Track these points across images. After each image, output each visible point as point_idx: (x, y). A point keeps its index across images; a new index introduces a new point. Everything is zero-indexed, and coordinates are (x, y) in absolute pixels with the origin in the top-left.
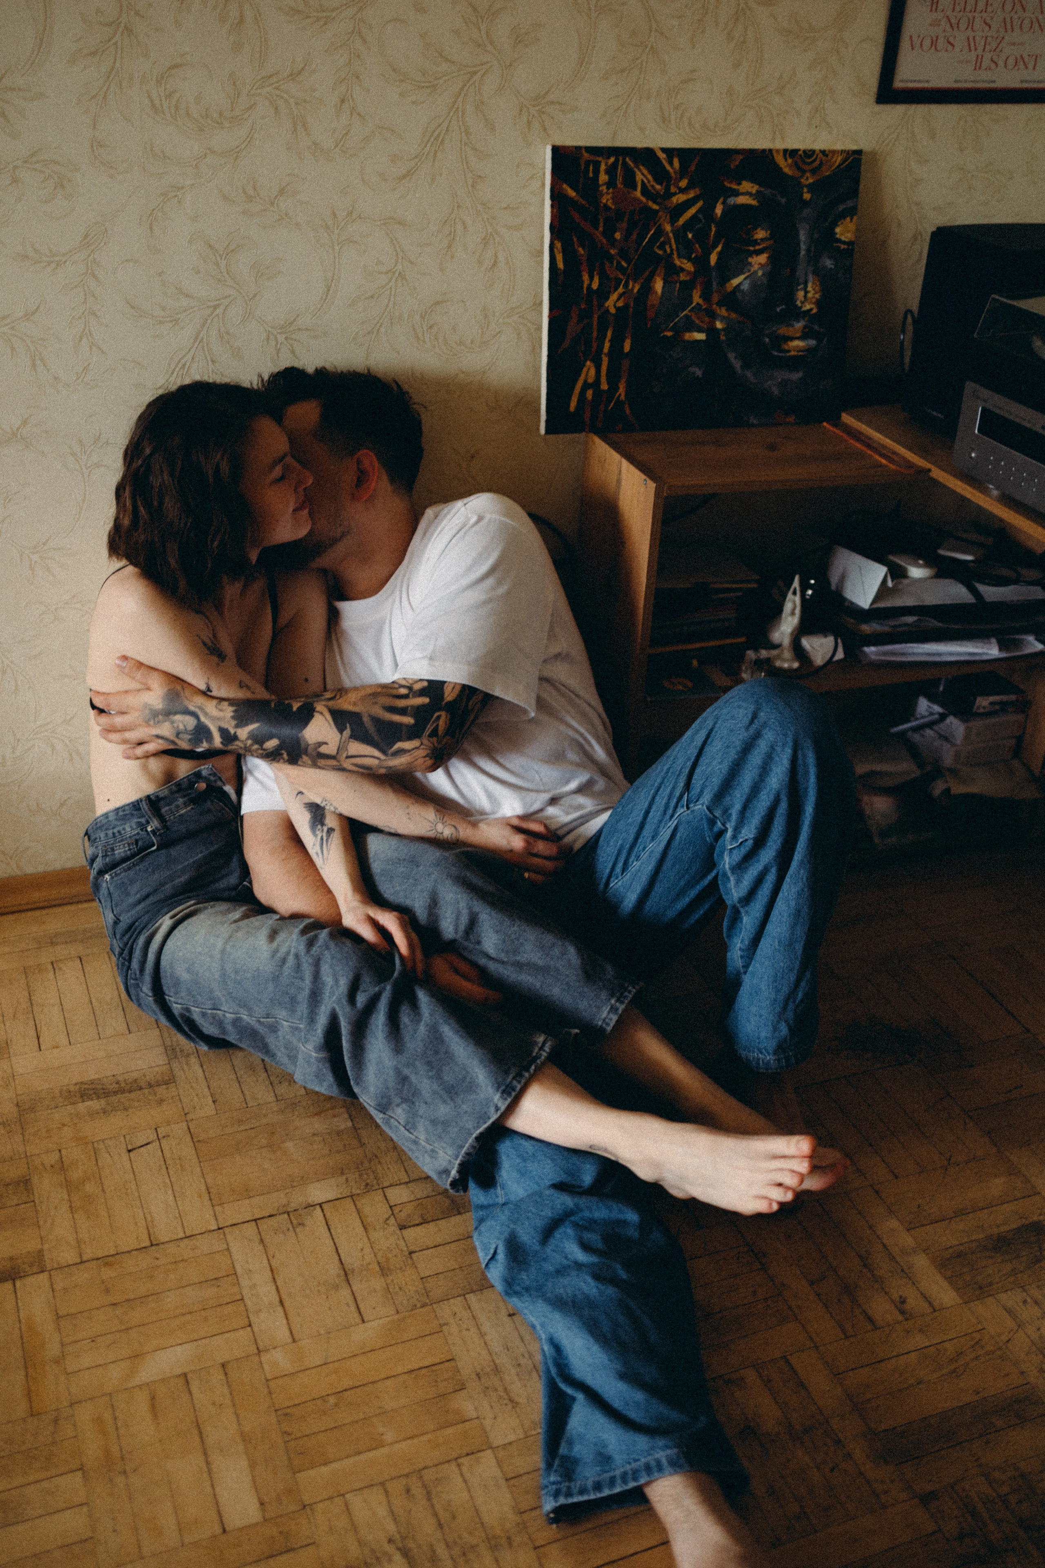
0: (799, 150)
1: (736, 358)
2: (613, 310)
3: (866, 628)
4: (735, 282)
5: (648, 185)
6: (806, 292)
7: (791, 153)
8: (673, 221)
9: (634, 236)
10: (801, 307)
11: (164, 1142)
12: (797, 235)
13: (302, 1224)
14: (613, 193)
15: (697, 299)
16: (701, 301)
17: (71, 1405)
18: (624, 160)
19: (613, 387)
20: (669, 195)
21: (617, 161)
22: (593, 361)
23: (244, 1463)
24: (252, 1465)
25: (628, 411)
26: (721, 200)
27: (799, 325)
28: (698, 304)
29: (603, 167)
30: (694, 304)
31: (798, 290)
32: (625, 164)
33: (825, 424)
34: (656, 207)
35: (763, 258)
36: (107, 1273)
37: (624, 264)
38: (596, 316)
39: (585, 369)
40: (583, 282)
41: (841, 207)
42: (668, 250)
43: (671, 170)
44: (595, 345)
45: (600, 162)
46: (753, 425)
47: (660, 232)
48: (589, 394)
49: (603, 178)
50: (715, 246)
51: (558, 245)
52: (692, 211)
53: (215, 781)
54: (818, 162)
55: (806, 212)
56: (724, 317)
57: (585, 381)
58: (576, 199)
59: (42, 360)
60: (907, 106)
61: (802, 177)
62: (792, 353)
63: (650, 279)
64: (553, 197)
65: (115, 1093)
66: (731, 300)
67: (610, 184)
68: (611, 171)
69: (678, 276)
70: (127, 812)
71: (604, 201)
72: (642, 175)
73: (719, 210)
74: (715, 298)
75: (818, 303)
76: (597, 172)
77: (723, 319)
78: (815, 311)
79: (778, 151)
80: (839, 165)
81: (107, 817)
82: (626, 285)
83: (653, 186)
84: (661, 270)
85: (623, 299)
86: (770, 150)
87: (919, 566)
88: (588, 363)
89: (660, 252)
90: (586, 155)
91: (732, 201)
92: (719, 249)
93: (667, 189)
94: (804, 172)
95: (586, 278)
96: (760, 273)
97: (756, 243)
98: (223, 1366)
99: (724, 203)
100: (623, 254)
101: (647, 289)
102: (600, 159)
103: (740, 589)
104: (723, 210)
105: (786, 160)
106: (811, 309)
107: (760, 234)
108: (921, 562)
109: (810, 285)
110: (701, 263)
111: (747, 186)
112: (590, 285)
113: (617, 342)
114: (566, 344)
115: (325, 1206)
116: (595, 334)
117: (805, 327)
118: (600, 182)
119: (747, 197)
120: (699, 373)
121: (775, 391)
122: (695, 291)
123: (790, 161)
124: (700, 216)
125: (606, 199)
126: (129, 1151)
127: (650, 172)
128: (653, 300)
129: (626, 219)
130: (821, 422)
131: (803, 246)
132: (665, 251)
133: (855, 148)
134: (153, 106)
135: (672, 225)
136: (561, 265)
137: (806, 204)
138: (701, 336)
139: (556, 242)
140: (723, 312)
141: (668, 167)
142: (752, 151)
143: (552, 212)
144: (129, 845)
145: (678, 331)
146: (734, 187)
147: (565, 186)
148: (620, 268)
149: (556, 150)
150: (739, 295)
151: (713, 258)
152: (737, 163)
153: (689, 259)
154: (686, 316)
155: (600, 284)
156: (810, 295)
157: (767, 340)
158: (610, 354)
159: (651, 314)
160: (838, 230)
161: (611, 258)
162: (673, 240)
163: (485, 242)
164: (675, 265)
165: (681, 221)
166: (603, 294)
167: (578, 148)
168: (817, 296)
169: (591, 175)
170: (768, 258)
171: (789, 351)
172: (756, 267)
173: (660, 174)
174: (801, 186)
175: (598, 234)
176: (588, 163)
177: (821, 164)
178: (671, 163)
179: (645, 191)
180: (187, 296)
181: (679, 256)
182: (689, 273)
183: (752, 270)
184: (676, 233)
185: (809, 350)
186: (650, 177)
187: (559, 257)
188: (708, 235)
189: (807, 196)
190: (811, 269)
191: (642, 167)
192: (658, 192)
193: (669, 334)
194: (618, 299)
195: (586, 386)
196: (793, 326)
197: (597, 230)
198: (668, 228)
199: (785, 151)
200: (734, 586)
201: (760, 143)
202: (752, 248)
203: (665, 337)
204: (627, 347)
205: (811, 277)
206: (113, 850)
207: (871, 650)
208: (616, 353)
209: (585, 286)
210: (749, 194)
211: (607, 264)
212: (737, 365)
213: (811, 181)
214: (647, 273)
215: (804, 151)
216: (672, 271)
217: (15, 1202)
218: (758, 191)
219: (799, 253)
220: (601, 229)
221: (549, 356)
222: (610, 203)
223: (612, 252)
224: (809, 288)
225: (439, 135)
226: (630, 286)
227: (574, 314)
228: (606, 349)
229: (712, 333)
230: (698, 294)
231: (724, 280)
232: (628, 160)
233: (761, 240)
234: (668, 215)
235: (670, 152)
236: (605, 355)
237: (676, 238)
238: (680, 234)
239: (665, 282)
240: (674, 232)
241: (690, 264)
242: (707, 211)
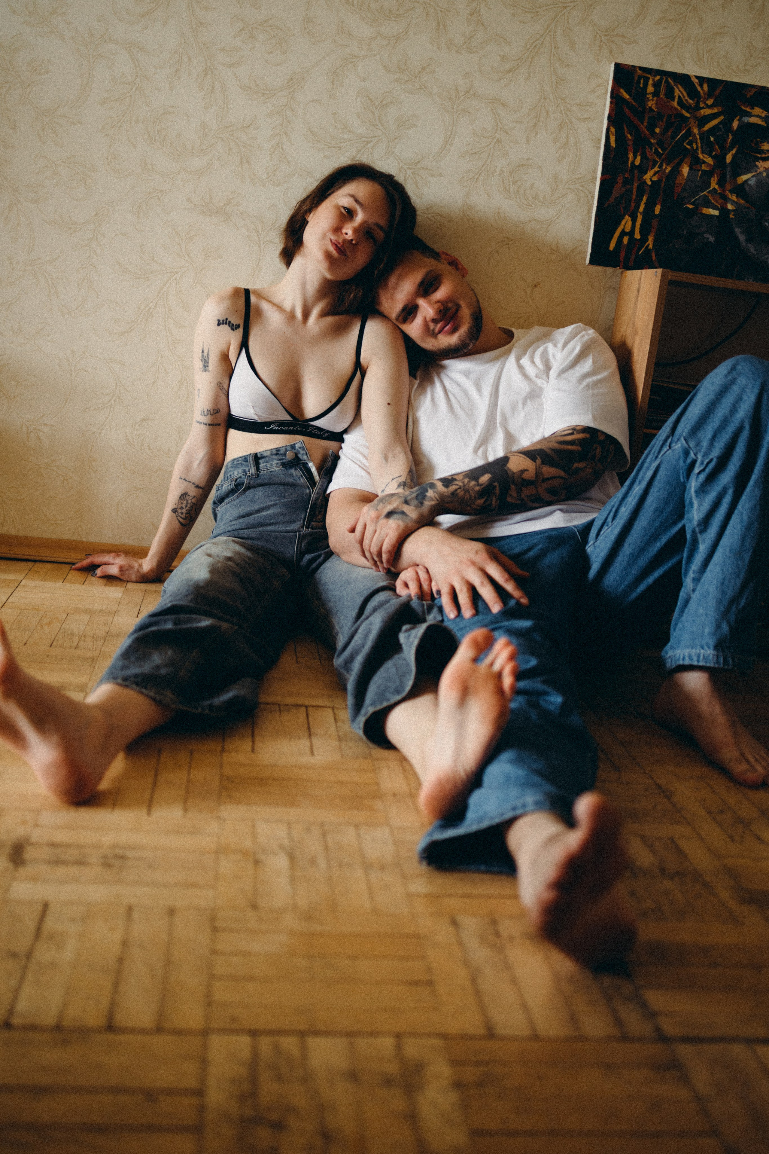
1: (741, 233)
2: (649, 183)
4: (744, 177)
5: (683, 99)
8: (700, 127)
9: (670, 133)
14: (656, 100)
15: (714, 185)
16: (717, 187)
18: (667, 79)
19: (644, 238)
20: (698, 108)
21: (661, 79)
22: (629, 216)
25: (654, 258)
26: (738, 117)
28: (714, 189)
29: (651, 82)
30: (711, 189)
32: (667, 81)
34: (688, 115)
35: (767, 164)
37: (660, 150)
38: (636, 185)
39: (623, 222)
40: (628, 159)
42: (695, 146)
43: (701, 92)
44: (633, 205)
45: (649, 78)
47: (689, 133)
48: (626, 240)
49: (650, 89)
50: (730, 150)
51: (613, 130)
52: (715, 122)
53: (303, 455)
57: (623, 230)
58: (629, 100)
63: (679, 164)
64: (612, 97)
66: (740, 190)
67: (656, 94)
68: (657, 85)
69: (701, 166)
70: (239, 463)
71: (650, 105)
72: (679, 91)
73: (735, 124)
74: (728, 186)
76: (646, 84)
77: (733, 202)
82: (661, 166)
83: (686, 100)
84: (688, 160)
85: (657, 175)
88: (627, 217)
89: (688, 147)
90: (639, 72)
91: (746, 119)
92: (734, 152)
95: (631, 156)
96: (764, 174)
97: (763, 152)
99: (740, 120)
100: (660, 143)
101: (676, 171)
102: (649, 76)
104: (738, 126)
107: (767, 146)
110: (720, 160)
111: (757, 111)
112: (633, 163)
113: (650, 207)
114: (612, 199)
116: (634, 197)
118: (648, 92)
119: (758, 119)
120: (712, 239)
122: (712, 179)
124: (721, 126)
127: (685, 90)
128: (679, 180)
129: (665, 120)
132: (692, 147)
135: (699, 129)
136: (613, 144)
138: (716, 213)
139: (611, 127)
140: (734, 198)
141: (699, 89)
142: (763, 88)
143: (610, 107)
145: (697, 206)
146: (748, 110)
147: (622, 90)
148: (657, 153)
149: (618, 66)
150: (747, 188)
151: (729, 158)
152: (752, 94)
153: (710, 155)
154: (705, 195)
155: (641, 163)
157: (767, 224)
158: (644, 213)
159: (678, 189)
161: (651, 145)
162: (699, 141)
163: (561, 126)
164: (699, 158)
165: (707, 127)
166: (643, 170)
167: (634, 67)
169: (641, 86)
172: (762, 169)
173: (692, 92)
175: (643, 127)
176: (640, 77)
178: (701, 86)
179: (681, 103)
180: (350, 131)
181: (703, 152)
182: (709, 165)
183: (759, 171)
184: (702, 135)
186: (685, 94)
187: (613, 139)
188: (726, 141)
191: (680, 87)
192: (690, 105)
193: (691, 207)
194: (654, 175)
195: (623, 233)
197: (642, 123)
198: (696, 131)
202: (760, 156)
203: (688, 208)
204: (657, 210)
208: (648, 212)
209: (630, 162)
210: (759, 116)
211: (648, 150)
212: (742, 238)
214: (677, 160)
216: (696, 162)
218: (766, 116)
220: (646, 124)
221: (598, 207)
222: (653, 107)
223: (652, 141)
225: (536, 46)
226: (664, 167)
227: (620, 180)
228: (641, 209)
229: (724, 211)
230: (716, 181)
231: (736, 175)
232: (670, 80)
233: (767, 150)
234: (697, 122)
235: (701, 79)
236: (641, 214)
237: (701, 140)
238: (705, 137)
239: (691, 169)
240: (700, 135)
241: (710, 159)
242: (727, 124)
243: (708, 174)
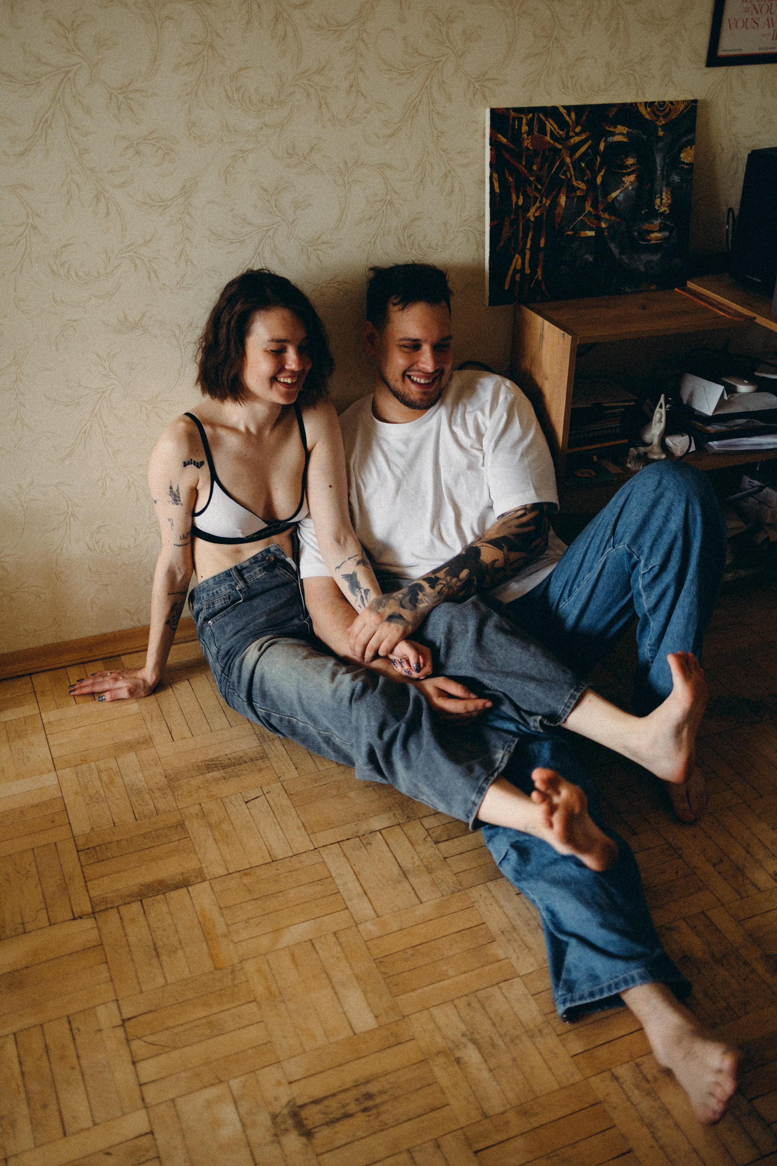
0: (655, 102)
1: (615, 247)
2: (533, 219)
3: (712, 428)
4: (614, 195)
5: (555, 131)
6: (662, 199)
7: (650, 105)
8: (571, 155)
9: (546, 168)
10: (658, 210)
11: (268, 796)
12: (655, 160)
13: (370, 844)
14: (531, 139)
15: (588, 208)
16: (591, 210)
17: (241, 962)
19: (534, 271)
20: (568, 138)
21: (533, 116)
22: (519, 254)
23: (359, 992)
24: (365, 993)
25: (544, 288)
26: (604, 139)
27: (657, 222)
28: (589, 211)
29: (524, 121)
30: (586, 212)
31: (656, 198)
32: (539, 117)
33: (676, 289)
34: (560, 146)
35: (632, 178)
36: (246, 880)
37: (540, 187)
38: (521, 224)
39: (515, 260)
40: (512, 200)
41: (684, 139)
42: (569, 175)
43: (570, 121)
44: (521, 244)
45: (522, 118)
46: (628, 293)
47: (563, 163)
48: (518, 277)
49: (525, 128)
50: (600, 172)
51: (495, 176)
52: (583, 149)
53: (280, 555)
54: (667, 109)
55: (660, 145)
56: (607, 220)
57: (515, 268)
58: (507, 144)
59: (155, 272)
60: (726, 68)
61: (657, 121)
62: (653, 242)
63: (557, 196)
64: (491, 144)
65: (230, 766)
66: (611, 208)
67: (530, 132)
68: (530, 124)
69: (576, 193)
70: (222, 578)
71: (526, 144)
72: (550, 125)
73: (602, 146)
74: (601, 207)
75: (670, 206)
76: (520, 125)
77: (606, 220)
78: (668, 212)
79: (640, 103)
80: (682, 111)
81: (208, 583)
82: (541, 202)
83: (558, 133)
84: (564, 189)
85: (539, 210)
86: (636, 103)
87: (745, 384)
88: (517, 255)
89: (563, 177)
90: (513, 113)
91: (611, 139)
92: (602, 173)
93: (567, 133)
94: (658, 117)
95: (514, 197)
96: (630, 188)
97: (627, 167)
98: (335, 933)
99: (605, 141)
100: (539, 179)
101: (555, 203)
102: (522, 116)
103: (622, 407)
104: (605, 147)
105: (646, 109)
106: (665, 211)
107: (630, 161)
108: (746, 382)
109: (664, 194)
111: (620, 129)
112: (517, 202)
113: (536, 240)
114: (502, 243)
115: (383, 832)
116: (521, 236)
117: (661, 223)
118: (523, 131)
119: (621, 136)
120: (591, 259)
121: (642, 268)
122: (587, 203)
123: (649, 109)
124: (590, 151)
125: (527, 143)
126: (246, 802)
127: (556, 123)
128: (559, 211)
129: (540, 156)
130: (674, 288)
131: (659, 168)
132: (567, 176)
133: (692, 98)
134: (228, 97)
135: (571, 158)
136: (497, 190)
137: (660, 138)
138: (591, 233)
139: (494, 174)
140: (606, 216)
141: (568, 119)
142: (623, 104)
143: (491, 154)
144: (224, 599)
145: (576, 231)
146: (612, 129)
147: (499, 136)
148: (537, 189)
149: (493, 111)
150: (617, 204)
151: (599, 180)
152: (614, 113)
153: (583, 181)
154: (582, 220)
155: (524, 201)
156: (664, 201)
157: (636, 234)
158: (531, 249)
159: (558, 219)
160: (682, 155)
161: (530, 183)
162: (572, 170)
163: (446, 176)
164: (573, 185)
165: (577, 155)
166: (526, 208)
167: (507, 109)
168: (669, 202)
169: (517, 127)
170: (636, 177)
171: (650, 240)
172: (628, 184)
173: (562, 124)
174: (656, 127)
175: (522, 167)
176: (514, 119)
177: (670, 110)
178: (569, 116)
179: (552, 136)
180: (250, 224)
181: (576, 180)
182: (583, 190)
183: (625, 186)
184: (574, 163)
185: (665, 239)
186: (556, 126)
187: (496, 185)
188: (595, 164)
189: (661, 133)
190: (664, 183)
191: (551, 120)
192: (561, 135)
193: (570, 233)
194: (536, 211)
195: (516, 271)
196: (653, 223)
197: (521, 163)
198: (568, 160)
199: (646, 103)
200: (618, 404)
201: (628, 99)
202: (624, 171)
203: (568, 235)
204: (542, 243)
205: (664, 189)
206: (213, 603)
207: (714, 444)
208: (535, 247)
209: (514, 204)
210: (621, 134)
211: (528, 189)
212: (616, 251)
213: (663, 122)
214: (554, 193)
215: (658, 102)
216: (572, 189)
217: (177, 838)
218: (628, 132)
219: (656, 173)
220: (524, 163)
221: (491, 252)
222: (529, 146)
223: (531, 179)
224: (664, 197)
225: (415, 105)
226: (544, 202)
227: (507, 223)
228: (528, 246)
229: (599, 231)
230: (589, 205)
231: (607, 194)
232: (541, 116)
233: (631, 165)
234: (568, 152)
235: (568, 108)
236: (528, 249)
237: (574, 167)
238: (576, 164)
239: (567, 197)
240: (572, 163)
241: (584, 184)
242: (594, 147)
243: (583, 199)
